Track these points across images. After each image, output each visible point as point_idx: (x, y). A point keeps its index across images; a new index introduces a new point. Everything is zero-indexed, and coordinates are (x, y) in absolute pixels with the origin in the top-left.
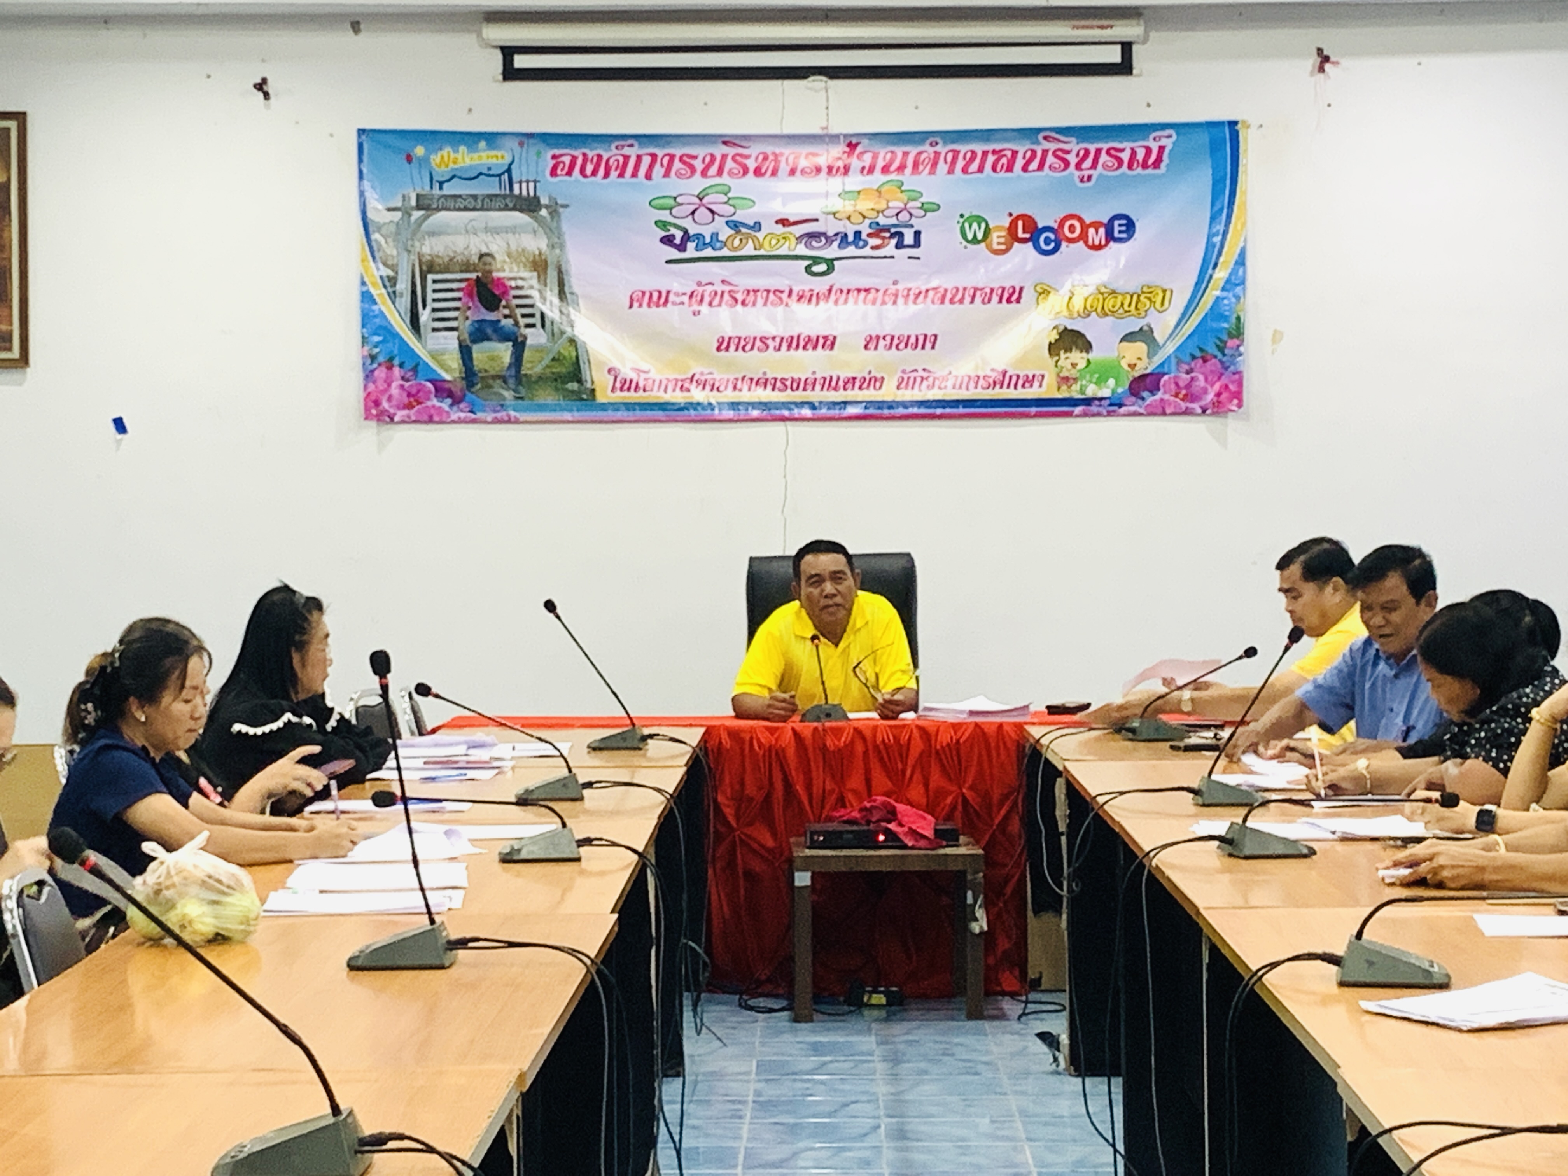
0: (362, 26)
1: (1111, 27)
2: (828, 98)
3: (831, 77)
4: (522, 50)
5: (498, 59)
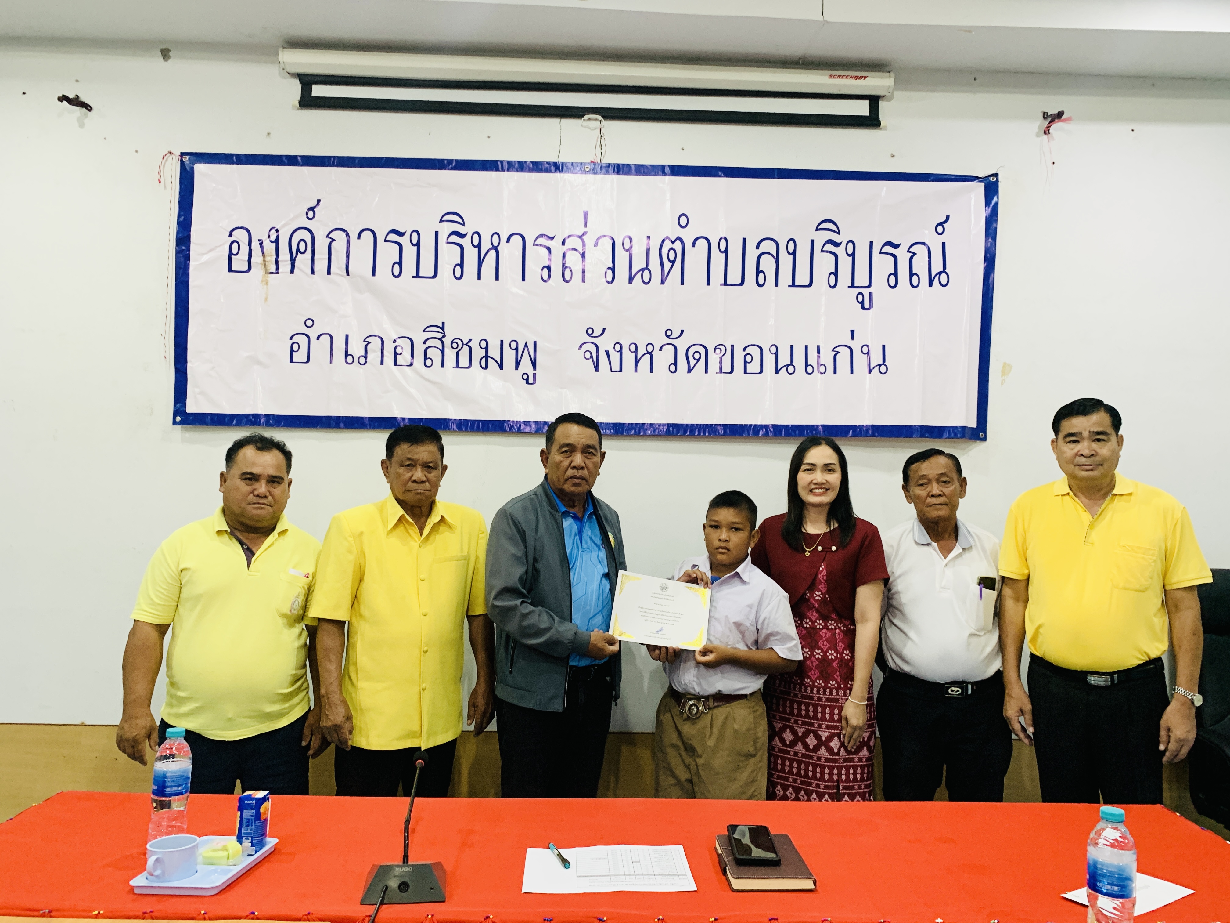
0: (171, 54)
1: (865, 77)
2: (602, 136)
3: (605, 117)
4: (318, 79)
5: (296, 87)
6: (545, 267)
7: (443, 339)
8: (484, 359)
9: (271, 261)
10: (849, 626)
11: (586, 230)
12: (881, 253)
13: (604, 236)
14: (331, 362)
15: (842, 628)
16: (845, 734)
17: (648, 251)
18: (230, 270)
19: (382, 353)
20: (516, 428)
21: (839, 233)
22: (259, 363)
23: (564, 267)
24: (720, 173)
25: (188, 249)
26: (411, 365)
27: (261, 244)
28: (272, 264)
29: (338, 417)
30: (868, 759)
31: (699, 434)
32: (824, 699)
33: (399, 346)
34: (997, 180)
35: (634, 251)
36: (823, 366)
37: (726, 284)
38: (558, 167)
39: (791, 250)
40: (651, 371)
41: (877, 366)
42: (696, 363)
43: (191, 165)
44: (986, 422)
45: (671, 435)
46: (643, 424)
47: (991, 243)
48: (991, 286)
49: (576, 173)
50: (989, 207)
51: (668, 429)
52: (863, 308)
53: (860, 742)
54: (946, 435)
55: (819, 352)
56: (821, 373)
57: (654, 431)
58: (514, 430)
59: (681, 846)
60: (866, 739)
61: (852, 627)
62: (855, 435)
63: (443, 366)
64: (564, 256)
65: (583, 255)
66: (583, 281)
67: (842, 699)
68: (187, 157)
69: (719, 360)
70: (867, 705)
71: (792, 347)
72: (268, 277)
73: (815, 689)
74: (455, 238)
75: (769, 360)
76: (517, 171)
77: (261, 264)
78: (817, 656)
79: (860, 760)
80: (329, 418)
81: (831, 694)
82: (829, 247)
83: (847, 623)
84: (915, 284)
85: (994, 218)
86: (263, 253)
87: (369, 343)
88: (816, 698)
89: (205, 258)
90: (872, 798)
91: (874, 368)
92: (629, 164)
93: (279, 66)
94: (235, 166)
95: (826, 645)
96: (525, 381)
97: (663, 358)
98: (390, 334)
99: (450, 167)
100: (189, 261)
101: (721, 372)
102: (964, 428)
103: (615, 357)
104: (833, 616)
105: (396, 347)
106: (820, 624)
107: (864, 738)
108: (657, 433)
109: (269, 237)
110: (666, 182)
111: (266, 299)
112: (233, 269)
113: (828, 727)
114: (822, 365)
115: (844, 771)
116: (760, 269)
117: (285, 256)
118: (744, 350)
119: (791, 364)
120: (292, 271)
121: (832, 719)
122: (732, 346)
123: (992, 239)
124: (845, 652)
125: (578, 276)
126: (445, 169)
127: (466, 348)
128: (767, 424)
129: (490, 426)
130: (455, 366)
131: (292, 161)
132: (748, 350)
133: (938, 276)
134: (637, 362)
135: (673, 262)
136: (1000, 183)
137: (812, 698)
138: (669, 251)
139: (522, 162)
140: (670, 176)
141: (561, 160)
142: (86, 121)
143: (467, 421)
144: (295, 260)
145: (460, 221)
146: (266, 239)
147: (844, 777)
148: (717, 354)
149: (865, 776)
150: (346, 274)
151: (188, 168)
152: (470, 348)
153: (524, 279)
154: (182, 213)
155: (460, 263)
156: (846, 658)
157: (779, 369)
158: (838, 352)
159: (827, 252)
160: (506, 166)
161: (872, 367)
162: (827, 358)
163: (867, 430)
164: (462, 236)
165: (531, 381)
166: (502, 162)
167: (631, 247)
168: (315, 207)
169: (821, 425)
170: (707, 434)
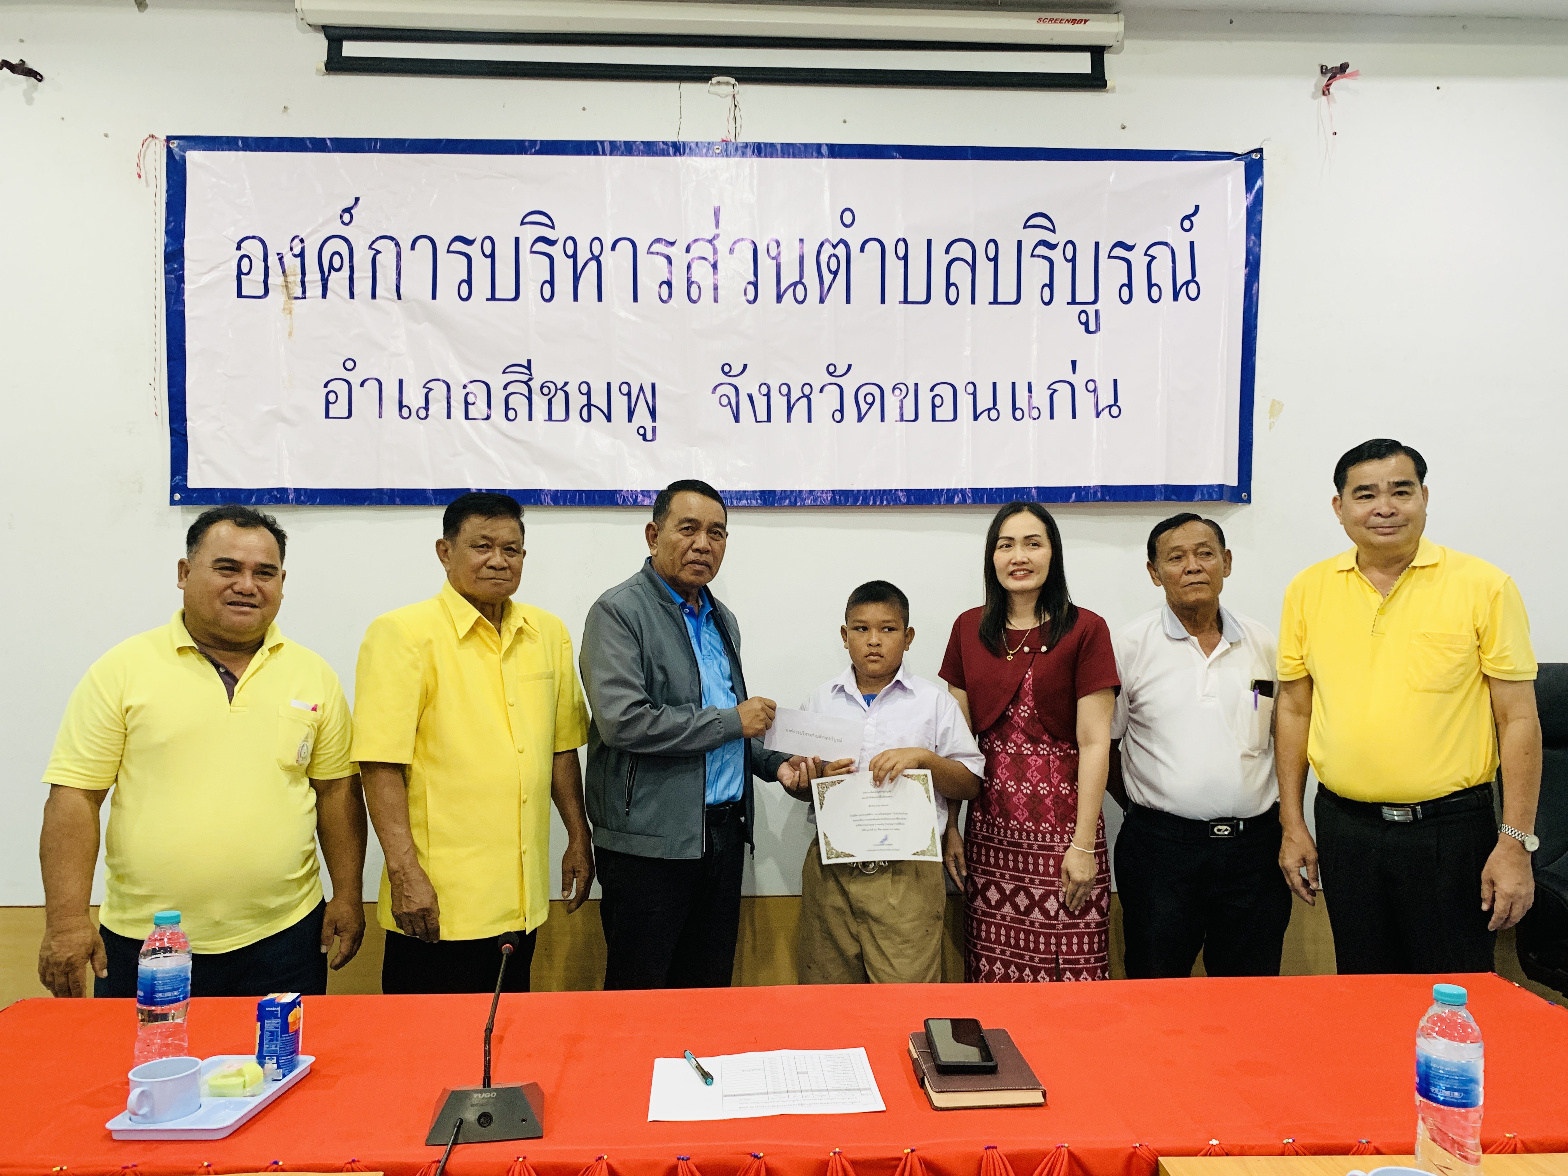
1: (1086, 21)
2: (736, 106)
3: (740, 80)
4: (350, 32)
5: (321, 44)
6: (664, 282)
7: (529, 383)
8: (586, 409)
9: (295, 282)
10: (1068, 751)
11: (717, 232)
12: (1109, 257)
13: (743, 239)
14: (380, 417)
15: (1058, 754)
16: (1066, 893)
17: (802, 258)
18: (240, 295)
19: (449, 403)
20: (631, 500)
21: (1054, 231)
22: (284, 420)
23: (690, 283)
24: (895, 154)
25: (182, 268)
26: (488, 418)
27: (281, 259)
28: (296, 285)
29: (393, 490)
30: (1098, 925)
31: (875, 503)
32: (1035, 847)
33: (471, 393)
34: (1262, 158)
35: (783, 260)
36: (1036, 409)
37: (906, 301)
38: (677, 149)
39: (991, 255)
40: (810, 420)
41: (1107, 407)
42: (869, 408)
43: (181, 153)
44: (1251, 480)
45: (838, 505)
46: (800, 492)
47: (1254, 243)
48: (1255, 298)
49: (702, 156)
50: (1251, 193)
51: (833, 498)
52: (1087, 331)
53: (1086, 901)
54: (1198, 496)
55: (1030, 391)
56: (1034, 419)
57: (815, 500)
58: (629, 503)
59: (863, 1049)
60: (1094, 898)
61: (1072, 752)
62: (1079, 499)
63: (530, 418)
64: (689, 267)
65: (715, 266)
66: (716, 300)
67: (1059, 846)
68: (176, 142)
69: (898, 404)
70: (1095, 854)
71: (994, 384)
72: (291, 304)
73: (1024, 833)
74: (541, 247)
75: (965, 401)
76: (623, 154)
77: (282, 286)
78: (1025, 791)
79: (1087, 925)
80: (380, 491)
81: (1044, 840)
82: (1042, 250)
83: (1065, 747)
84: (1155, 297)
85: (1258, 208)
86: (284, 272)
87: (431, 389)
88: (1025, 846)
89: (206, 279)
90: (1107, 975)
91: (1103, 410)
92: (772, 144)
93: (297, 17)
94: (241, 153)
95: (1036, 777)
96: (641, 437)
97: (826, 403)
98: (459, 376)
99: (533, 150)
100: (184, 283)
101: (902, 419)
102: (1221, 487)
103: (761, 403)
104: (1045, 738)
105: (467, 394)
106: (1028, 749)
107: (1091, 896)
108: (818, 504)
109: (291, 249)
110: (824, 165)
111: (290, 334)
112: (243, 294)
113: (1042, 883)
114: (1034, 408)
115: (1064, 940)
116: (951, 281)
117: (313, 276)
118: (932, 390)
119: (994, 408)
120: (324, 296)
121: (1046, 873)
122: (916, 385)
123: (1255, 236)
124: (1062, 785)
125: (708, 294)
126: (526, 153)
127: (561, 394)
128: (964, 487)
129: (597, 498)
130: (547, 418)
131: (318, 145)
132: (937, 391)
133: (1185, 287)
134: (790, 409)
135: (835, 273)
136: (1265, 163)
137: (1020, 845)
138: (830, 257)
139: (629, 142)
140: (829, 158)
141: (682, 138)
142: (35, 95)
143: (565, 492)
144: (327, 280)
145: (550, 223)
146: (287, 253)
147: (1064, 948)
148: (895, 396)
149: (1096, 946)
150: (396, 298)
151: (177, 158)
152: (566, 394)
153: (635, 299)
154: (171, 219)
155: (549, 279)
156: (1063, 792)
157: (978, 414)
158: (1055, 391)
159: (1039, 256)
160: (607, 147)
161: (1100, 409)
162: (1041, 398)
163: (1095, 493)
164: (551, 243)
165: (649, 436)
166: (602, 142)
167: (779, 254)
168: (352, 208)
169: (1035, 488)
170: (885, 503)
